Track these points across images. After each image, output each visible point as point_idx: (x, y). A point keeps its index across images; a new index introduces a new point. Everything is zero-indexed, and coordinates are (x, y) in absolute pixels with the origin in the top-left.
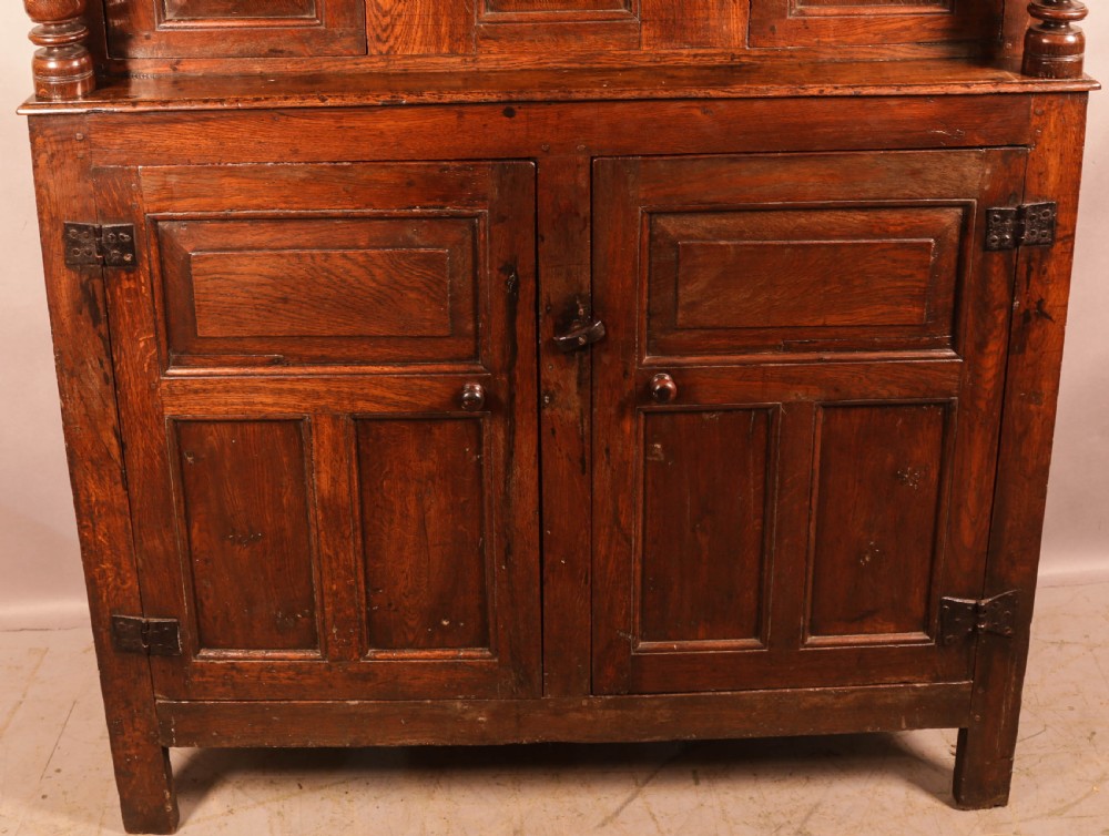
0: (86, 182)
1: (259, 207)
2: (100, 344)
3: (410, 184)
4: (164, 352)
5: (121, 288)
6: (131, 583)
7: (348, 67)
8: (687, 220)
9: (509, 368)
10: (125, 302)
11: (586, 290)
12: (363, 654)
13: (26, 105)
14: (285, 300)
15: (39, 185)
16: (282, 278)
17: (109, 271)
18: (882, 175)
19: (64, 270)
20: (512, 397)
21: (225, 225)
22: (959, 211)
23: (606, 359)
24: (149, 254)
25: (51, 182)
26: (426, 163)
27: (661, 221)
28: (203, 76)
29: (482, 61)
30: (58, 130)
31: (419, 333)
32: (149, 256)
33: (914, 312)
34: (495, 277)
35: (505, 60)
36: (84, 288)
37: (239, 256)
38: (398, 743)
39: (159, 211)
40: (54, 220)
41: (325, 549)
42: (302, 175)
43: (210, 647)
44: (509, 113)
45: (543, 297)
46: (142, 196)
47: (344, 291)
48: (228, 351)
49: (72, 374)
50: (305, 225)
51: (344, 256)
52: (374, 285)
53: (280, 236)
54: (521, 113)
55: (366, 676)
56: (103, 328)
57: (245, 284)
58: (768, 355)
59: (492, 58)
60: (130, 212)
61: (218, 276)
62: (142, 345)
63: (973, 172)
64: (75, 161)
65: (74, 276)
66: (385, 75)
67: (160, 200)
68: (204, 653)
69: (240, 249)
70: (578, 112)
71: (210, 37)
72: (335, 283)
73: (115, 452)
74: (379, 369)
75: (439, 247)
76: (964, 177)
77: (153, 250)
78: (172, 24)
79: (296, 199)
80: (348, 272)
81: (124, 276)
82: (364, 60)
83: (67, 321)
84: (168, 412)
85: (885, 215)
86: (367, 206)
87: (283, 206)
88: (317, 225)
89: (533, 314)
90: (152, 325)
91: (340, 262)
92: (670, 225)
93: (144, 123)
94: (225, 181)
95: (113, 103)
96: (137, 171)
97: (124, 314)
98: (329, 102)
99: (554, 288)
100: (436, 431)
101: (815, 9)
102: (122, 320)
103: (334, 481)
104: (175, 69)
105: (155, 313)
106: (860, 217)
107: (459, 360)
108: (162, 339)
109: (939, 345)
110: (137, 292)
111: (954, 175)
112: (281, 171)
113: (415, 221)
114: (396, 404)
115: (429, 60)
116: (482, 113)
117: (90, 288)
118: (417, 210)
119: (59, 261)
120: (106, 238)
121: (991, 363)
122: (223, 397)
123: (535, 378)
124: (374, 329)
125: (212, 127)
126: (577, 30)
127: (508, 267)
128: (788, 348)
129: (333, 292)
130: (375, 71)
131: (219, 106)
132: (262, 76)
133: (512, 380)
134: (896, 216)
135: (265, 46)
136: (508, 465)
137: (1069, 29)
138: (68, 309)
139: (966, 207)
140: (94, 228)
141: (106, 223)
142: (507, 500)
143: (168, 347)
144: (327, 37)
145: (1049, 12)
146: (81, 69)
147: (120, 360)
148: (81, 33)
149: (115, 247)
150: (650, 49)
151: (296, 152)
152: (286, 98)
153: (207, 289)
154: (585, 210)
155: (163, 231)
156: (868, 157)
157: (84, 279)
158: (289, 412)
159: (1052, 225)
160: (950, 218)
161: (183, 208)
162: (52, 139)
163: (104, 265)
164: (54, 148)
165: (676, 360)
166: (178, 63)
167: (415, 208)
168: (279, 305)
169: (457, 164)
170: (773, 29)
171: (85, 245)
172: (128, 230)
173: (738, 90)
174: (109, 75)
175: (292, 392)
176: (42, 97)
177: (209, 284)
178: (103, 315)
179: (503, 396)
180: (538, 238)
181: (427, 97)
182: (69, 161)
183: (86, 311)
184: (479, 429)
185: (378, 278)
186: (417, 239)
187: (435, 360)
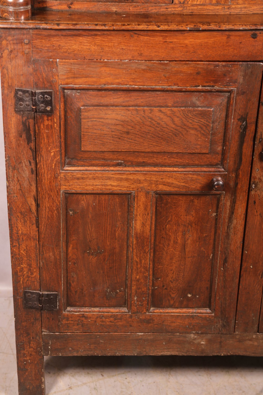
0: (29, 67)
1: (119, 84)
2: (30, 153)
3: (198, 73)
4: (63, 158)
5: (44, 124)
6: (36, 274)
7: (162, 10)
9: (237, 170)
10: (45, 132)
12: (148, 310)
14: (128, 133)
16: (128, 121)
17: (38, 115)
19: (13, 114)
20: (236, 184)
21: (100, 93)
24: (60, 107)
25: (10, 67)
26: (207, 63)
28: (85, 12)
29: (233, 8)
30: (15, 37)
31: (194, 152)
32: (60, 108)
34: (235, 123)
35: (245, 8)
36: (24, 124)
37: (107, 110)
38: (160, 354)
39: (67, 84)
40: (10, 87)
41: (135, 258)
42: (143, 67)
43: (71, 306)
44: (254, 36)
45: (258, 134)
46: (58, 76)
47: (158, 129)
48: (96, 158)
49: (14, 168)
50: (141, 94)
51: (160, 111)
52: (174, 126)
53: (128, 99)
54: (261, 36)
55: (149, 321)
56: (32, 145)
57: (108, 124)
59: (239, 7)
60: (52, 84)
61: (95, 119)
62: (52, 154)
64: (23, 55)
65: (19, 117)
67: (68, 78)
68: (69, 309)
69: (107, 106)
72: (154, 125)
73: (34, 208)
74: (171, 169)
75: (208, 107)
77: (62, 105)
79: (138, 80)
80: (161, 119)
81: (46, 118)
82: (171, 6)
83: (14, 141)
84: (63, 188)
86: (175, 85)
87: (132, 83)
88: (147, 94)
89: (252, 143)
90: (58, 144)
91: (158, 114)
93: (62, 35)
94: (103, 69)
95: (46, 24)
96: (56, 62)
97: (44, 138)
98: (162, 28)
100: (196, 201)
102: (43, 141)
103: (143, 225)
104: (70, 7)
105: (61, 138)
107: (211, 165)
108: (63, 151)
110: (52, 127)
112: (133, 65)
113: (198, 93)
114: (179, 187)
115: (205, 7)
116: (239, 36)
117: (27, 124)
118: (200, 88)
119: (11, 109)
120: (38, 98)
122: (92, 182)
123: (249, 175)
124: (171, 149)
125: (98, 40)
127: (243, 119)
129: (153, 129)
130: (176, 12)
131: (103, 28)
132: (117, 13)
133: (237, 176)
136: (230, 219)
138: (14, 135)
140: (32, 92)
141: (38, 89)
142: (228, 235)
143: (65, 156)
146: (25, 3)
147: (40, 161)
149: (42, 102)
151: (141, 55)
152: (139, 25)
153: (88, 126)
155: (68, 95)
157: (24, 119)
158: (124, 190)
161: (80, 83)
162: (11, 42)
163: (36, 112)
164: (12, 47)
166: (72, 4)
167: (199, 86)
168: (124, 135)
169: (224, 63)
171: (26, 101)
172: (50, 94)
175: (127, 180)
176: (5, 18)
177: (90, 124)
178: (33, 138)
179: (232, 184)
180: (260, 103)
181: (213, 27)
182: (20, 55)
183: (24, 136)
184: (219, 200)
185: (176, 123)
186: (198, 103)
187: (202, 166)
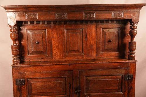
0: (19, 74)
1: (40, 77)
2: (20, 94)
3: (58, 74)
4: (28, 95)
7: (50, 60)
8: (90, 77)
9: (70, 95)
10: (23, 89)
11: (79, 86)
13: (12, 65)
14: (43, 88)
15: (13, 75)
16: (43, 85)
17: (21, 85)
18: (112, 72)
21: (36, 79)
22: (121, 76)
23: (81, 94)
24: (26, 83)
26: (60, 71)
27: (87, 77)
28: (33, 61)
31: (59, 91)
33: (117, 88)
35: (69, 59)
36: (18, 87)
37: (38, 83)
39: (28, 78)
40: (15, 79)
42: (45, 73)
44: (70, 65)
45: (74, 87)
46: (26, 76)
48: (36, 95)
50: (45, 79)
52: (54, 86)
53: (43, 80)
54: (71, 65)
56: (20, 92)
57: (38, 86)
58: (100, 93)
59: (67, 59)
60: (24, 78)
61: (35, 85)
62: (25, 94)
63: (123, 71)
65: (17, 86)
66: (55, 61)
67: (28, 76)
70: (77, 65)
71: (34, 57)
72: (49, 86)
74: (54, 96)
75: (61, 81)
76: (122, 72)
77: (27, 82)
78: (29, 55)
79: (45, 76)
81: (23, 86)
82: (52, 59)
83: (15, 92)
85: (113, 76)
86: (53, 76)
87: (43, 77)
88: (47, 79)
90: (26, 92)
91: (50, 83)
92: (88, 78)
93: (26, 67)
94: (36, 74)
95: (23, 65)
96: (25, 73)
98: (49, 64)
99: (75, 85)
101: (104, 53)
102: (23, 91)
104: (30, 61)
105: (27, 90)
106: (110, 77)
107: (64, 95)
108: (28, 93)
109: (120, 92)
110: (25, 88)
111: (120, 71)
112: (43, 72)
113: (58, 78)
115: (60, 59)
119: (15, 84)
121: (126, 94)
124: (54, 91)
125: (35, 67)
126: (77, 56)
127: (69, 83)
128: (102, 92)
131: (36, 65)
132: (40, 61)
134: (114, 76)
135: (41, 58)
137: (133, 55)
138: (16, 90)
139: (122, 75)
140: (20, 80)
144: (48, 57)
145: (131, 53)
146: (19, 61)
147: (22, 96)
148: (19, 57)
149: (22, 82)
150: (85, 58)
151: (45, 70)
152: (44, 64)
153: (33, 87)
154: (78, 76)
155: (28, 80)
156: (111, 70)
159: (133, 77)
160: (120, 77)
161: (31, 77)
162: (15, 69)
165: (89, 94)
167: (59, 76)
169: (64, 71)
170: (99, 55)
171: (18, 82)
172: (24, 80)
173: (96, 62)
174: (22, 61)
176: (13, 64)
180: (73, 80)
181: (60, 64)
182: (17, 72)
183: (18, 90)
186: (59, 80)
187: (61, 95)
